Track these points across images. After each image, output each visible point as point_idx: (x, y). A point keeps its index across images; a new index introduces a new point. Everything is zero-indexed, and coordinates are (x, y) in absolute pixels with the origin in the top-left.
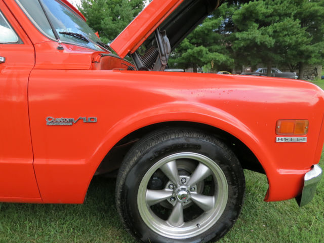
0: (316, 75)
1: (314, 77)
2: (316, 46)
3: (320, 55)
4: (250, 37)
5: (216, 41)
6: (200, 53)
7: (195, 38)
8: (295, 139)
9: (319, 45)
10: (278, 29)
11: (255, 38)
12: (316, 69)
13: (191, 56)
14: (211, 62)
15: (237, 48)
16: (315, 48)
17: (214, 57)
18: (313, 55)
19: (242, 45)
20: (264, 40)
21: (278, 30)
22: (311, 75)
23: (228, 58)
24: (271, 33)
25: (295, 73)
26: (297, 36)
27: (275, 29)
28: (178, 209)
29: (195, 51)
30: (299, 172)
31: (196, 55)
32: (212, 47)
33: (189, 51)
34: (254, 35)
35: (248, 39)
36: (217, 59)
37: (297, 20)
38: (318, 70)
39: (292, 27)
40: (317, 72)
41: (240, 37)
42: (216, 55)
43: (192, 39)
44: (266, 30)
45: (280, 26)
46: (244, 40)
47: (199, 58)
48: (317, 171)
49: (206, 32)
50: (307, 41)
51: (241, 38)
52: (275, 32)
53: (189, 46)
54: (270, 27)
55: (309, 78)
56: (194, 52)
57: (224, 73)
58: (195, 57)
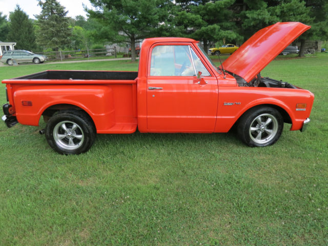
0: (316, 48)
1: (315, 50)
2: (318, 25)
3: (321, 33)
4: (260, 17)
5: (227, 18)
6: (213, 30)
7: (208, 15)
8: (302, 109)
9: (320, 24)
10: (285, 9)
11: (264, 18)
12: (317, 43)
13: (205, 32)
14: (223, 40)
15: (247, 27)
16: (317, 27)
17: (226, 34)
18: (314, 33)
19: (252, 24)
20: (272, 20)
21: (285, 11)
22: (311, 48)
23: (238, 35)
24: (279, 13)
25: (297, 47)
26: (301, 16)
27: (283, 10)
28: (260, 134)
29: (209, 29)
30: (302, 120)
31: (209, 32)
32: (223, 24)
33: (203, 28)
34: (263, 16)
35: (258, 19)
36: (229, 37)
37: (303, 1)
38: (318, 43)
39: (298, 8)
40: (317, 46)
41: (250, 17)
42: (227, 33)
43: (204, 16)
44: (274, 10)
45: (286, 7)
46: (254, 19)
47: (212, 35)
48: (308, 120)
49: (219, 10)
50: (310, 20)
51: (252, 18)
52: (282, 12)
53: (202, 23)
54: (278, 7)
55: (309, 52)
56: (207, 29)
57: (229, 46)
58: (208, 34)
